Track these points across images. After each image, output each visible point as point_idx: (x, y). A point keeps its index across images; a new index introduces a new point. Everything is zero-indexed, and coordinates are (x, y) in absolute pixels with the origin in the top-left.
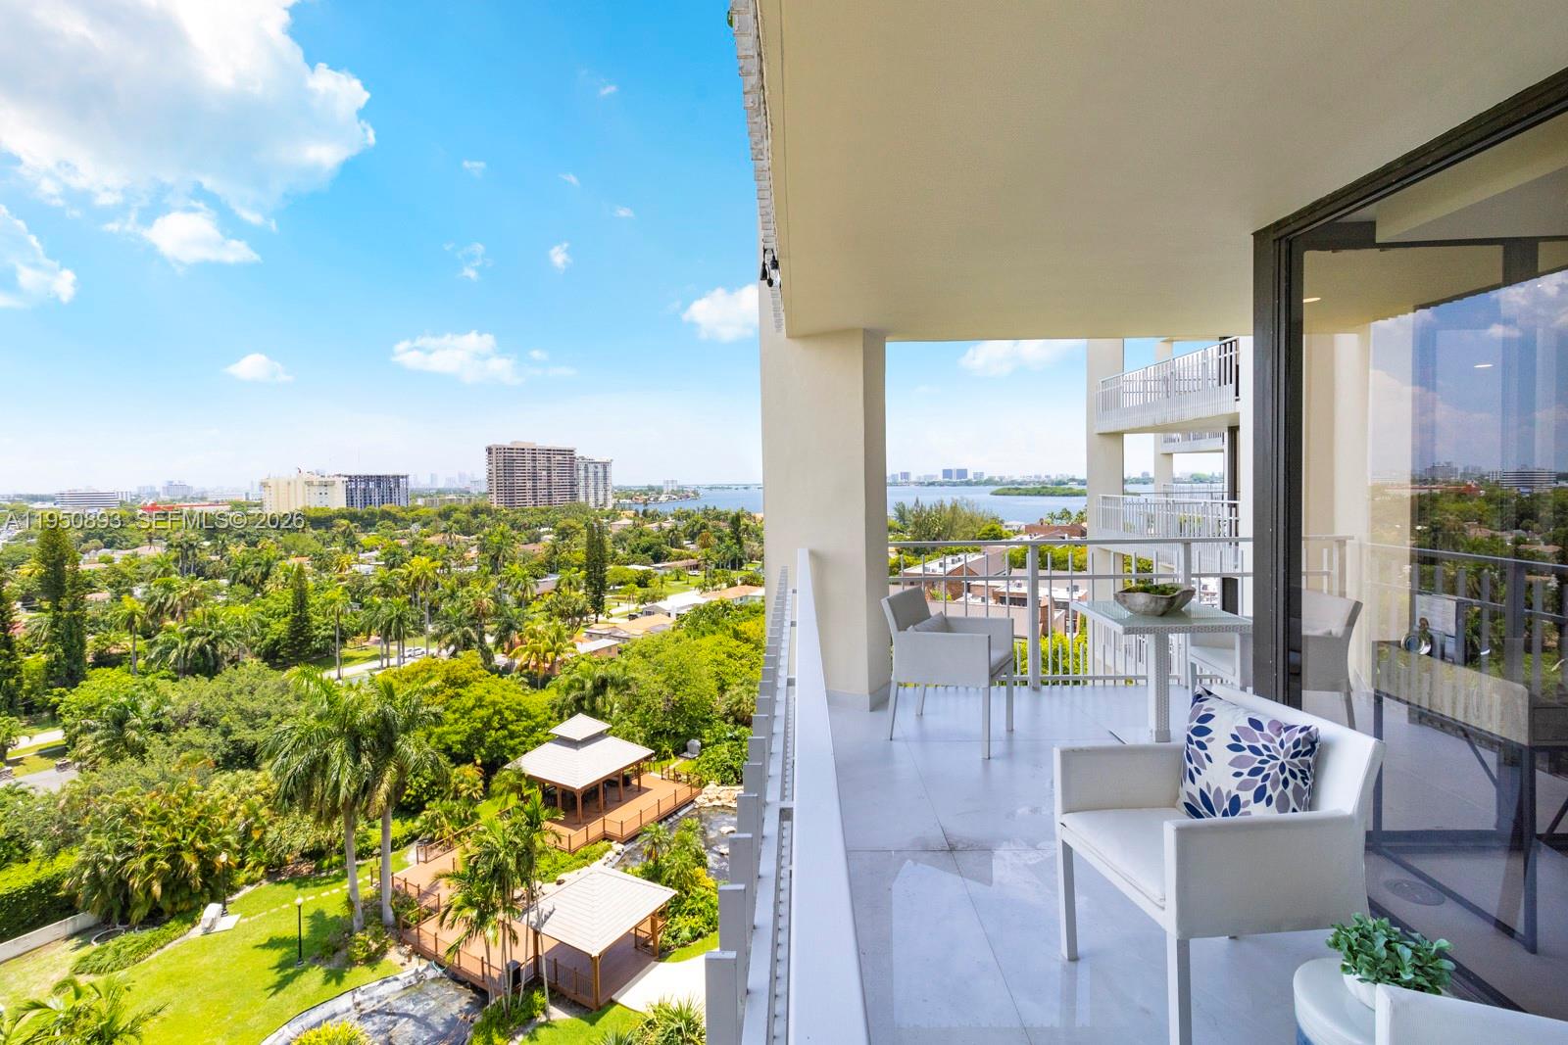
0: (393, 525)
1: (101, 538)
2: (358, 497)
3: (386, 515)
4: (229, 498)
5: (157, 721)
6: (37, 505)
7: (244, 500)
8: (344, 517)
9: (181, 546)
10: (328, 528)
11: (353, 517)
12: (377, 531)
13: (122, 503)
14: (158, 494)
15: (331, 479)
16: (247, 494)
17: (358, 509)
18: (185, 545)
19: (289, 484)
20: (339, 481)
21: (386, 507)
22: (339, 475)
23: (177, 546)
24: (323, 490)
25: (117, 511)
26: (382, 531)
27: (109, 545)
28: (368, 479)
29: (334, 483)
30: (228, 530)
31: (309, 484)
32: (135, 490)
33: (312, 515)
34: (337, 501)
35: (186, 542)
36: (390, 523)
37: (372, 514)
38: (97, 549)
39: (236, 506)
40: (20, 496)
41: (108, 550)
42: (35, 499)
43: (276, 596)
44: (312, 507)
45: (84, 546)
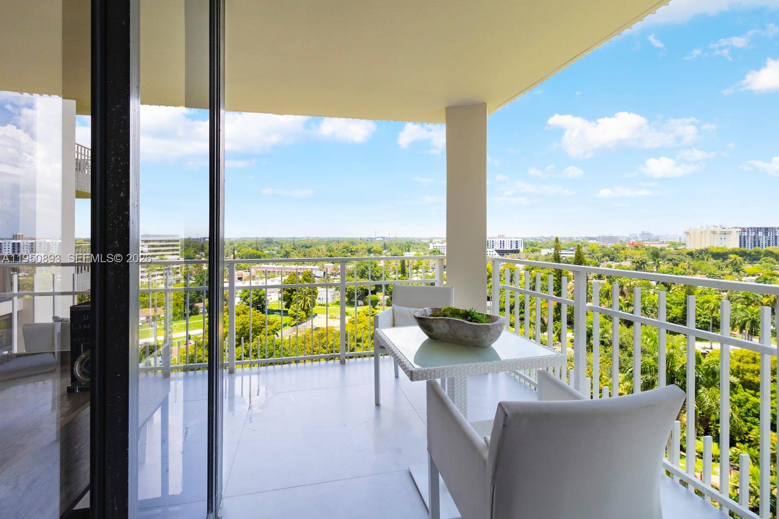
0: (774, 261)
1: (609, 256)
2: (749, 241)
3: (769, 254)
4: (671, 240)
5: (602, 340)
6: (590, 241)
7: (678, 241)
8: (736, 253)
9: (638, 262)
10: (724, 259)
11: (743, 254)
12: (760, 264)
13: (621, 241)
14: (637, 237)
15: (730, 230)
16: (680, 238)
17: (749, 249)
18: (640, 263)
19: (702, 233)
20: (734, 231)
21: (771, 248)
22: (736, 228)
23: (637, 263)
24: (723, 236)
25: (619, 245)
26: (764, 263)
27: (612, 260)
28: (758, 230)
29: (730, 233)
30: (664, 257)
31: (714, 233)
32: (628, 235)
33: (714, 251)
34: (733, 243)
35: (641, 261)
36: (772, 259)
37: (758, 253)
38: (607, 261)
39: (673, 244)
40: (586, 237)
41: (611, 262)
42: (590, 239)
43: (677, 293)
44: (715, 246)
45: (603, 259)
